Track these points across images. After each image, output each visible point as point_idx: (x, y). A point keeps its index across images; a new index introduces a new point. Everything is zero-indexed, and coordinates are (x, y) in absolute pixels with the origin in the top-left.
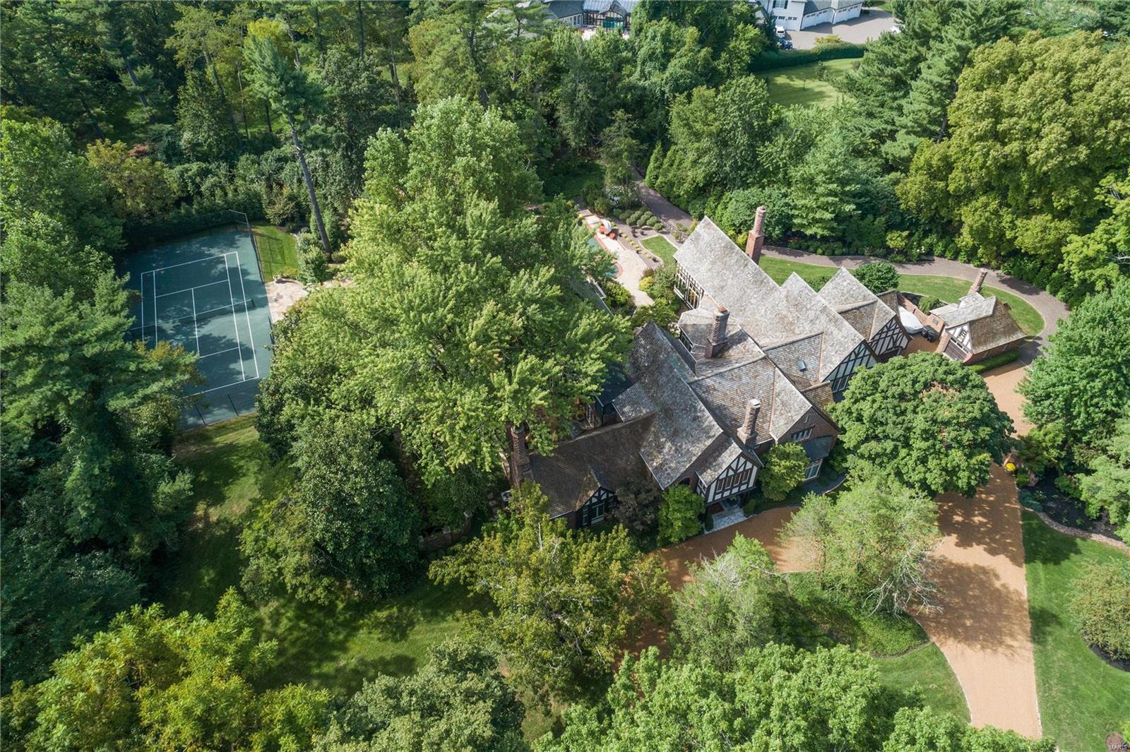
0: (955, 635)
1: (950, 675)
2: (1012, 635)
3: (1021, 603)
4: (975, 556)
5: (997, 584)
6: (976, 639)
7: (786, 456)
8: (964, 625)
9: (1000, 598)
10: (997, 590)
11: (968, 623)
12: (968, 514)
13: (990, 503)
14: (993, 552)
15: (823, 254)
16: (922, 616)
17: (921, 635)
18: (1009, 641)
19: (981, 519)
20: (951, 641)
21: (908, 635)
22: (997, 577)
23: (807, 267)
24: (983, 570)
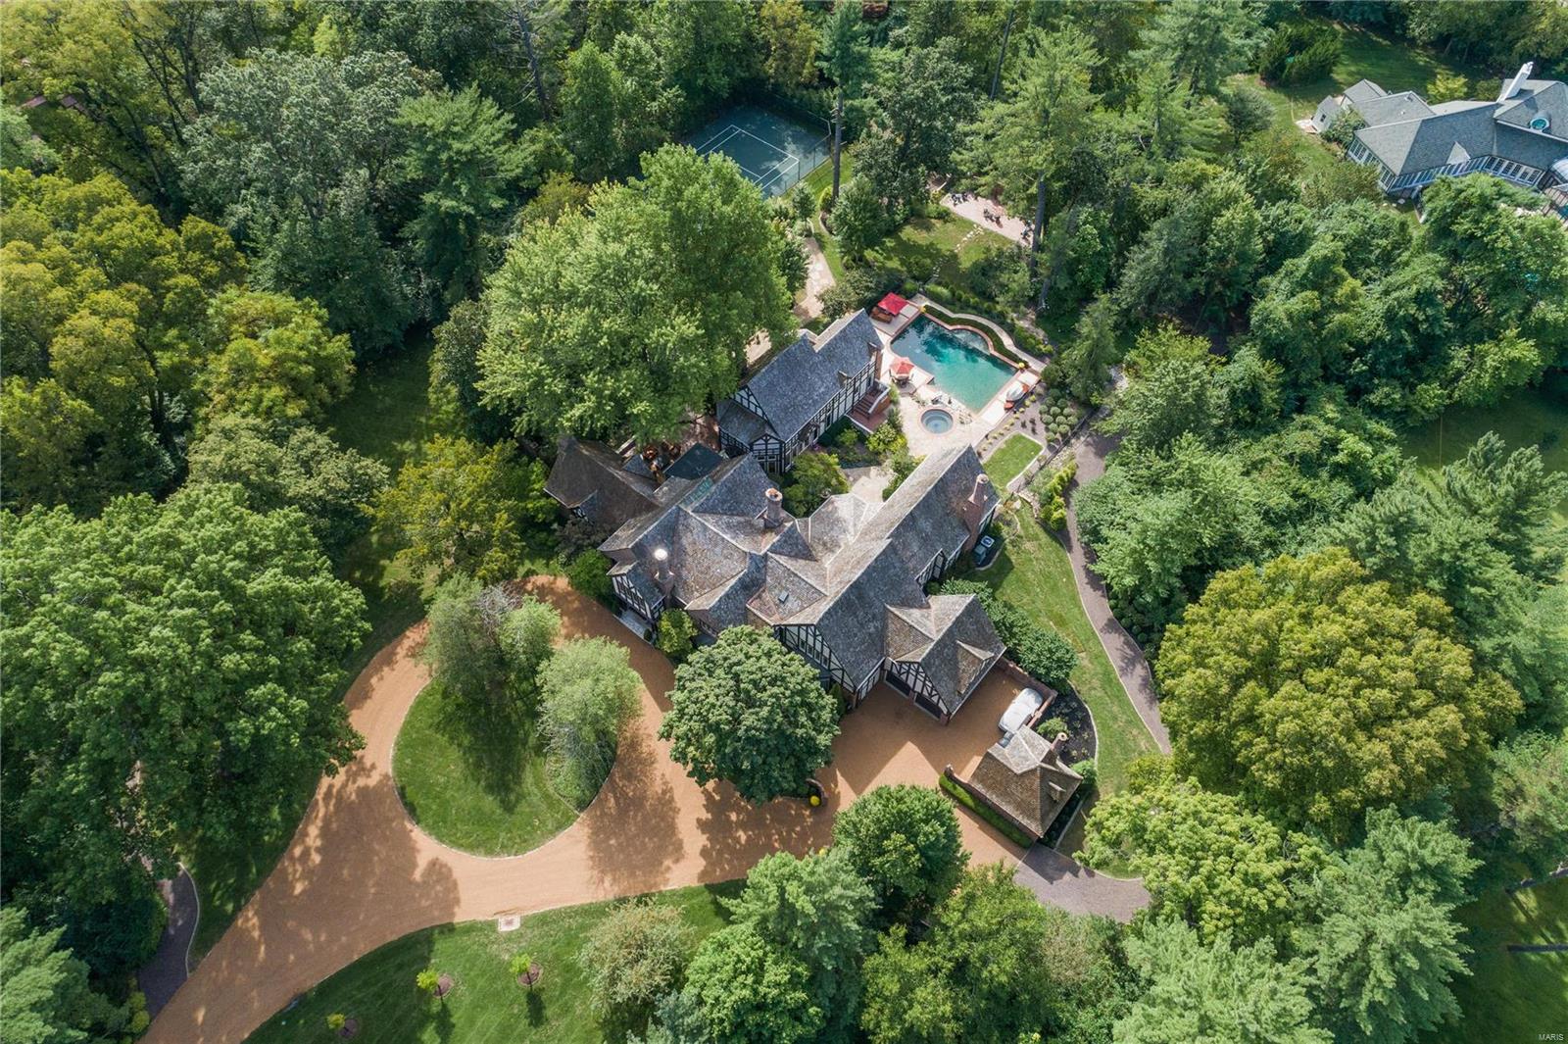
0: (596, 833)
1: (553, 833)
3: (656, 885)
4: (693, 840)
5: (668, 862)
6: (598, 851)
7: (678, 624)
8: (609, 838)
9: (653, 864)
10: (661, 864)
11: (612, 842)
12: (742, 825)
14: (704, 853)
15: (1112, 608)
16: (603, 802)
17: (582, 805)
18: (609, 879)
19: (744, 838)
20: (586, 831)
21: (578, 794)
22: (677, 861)
24: (679, 847)
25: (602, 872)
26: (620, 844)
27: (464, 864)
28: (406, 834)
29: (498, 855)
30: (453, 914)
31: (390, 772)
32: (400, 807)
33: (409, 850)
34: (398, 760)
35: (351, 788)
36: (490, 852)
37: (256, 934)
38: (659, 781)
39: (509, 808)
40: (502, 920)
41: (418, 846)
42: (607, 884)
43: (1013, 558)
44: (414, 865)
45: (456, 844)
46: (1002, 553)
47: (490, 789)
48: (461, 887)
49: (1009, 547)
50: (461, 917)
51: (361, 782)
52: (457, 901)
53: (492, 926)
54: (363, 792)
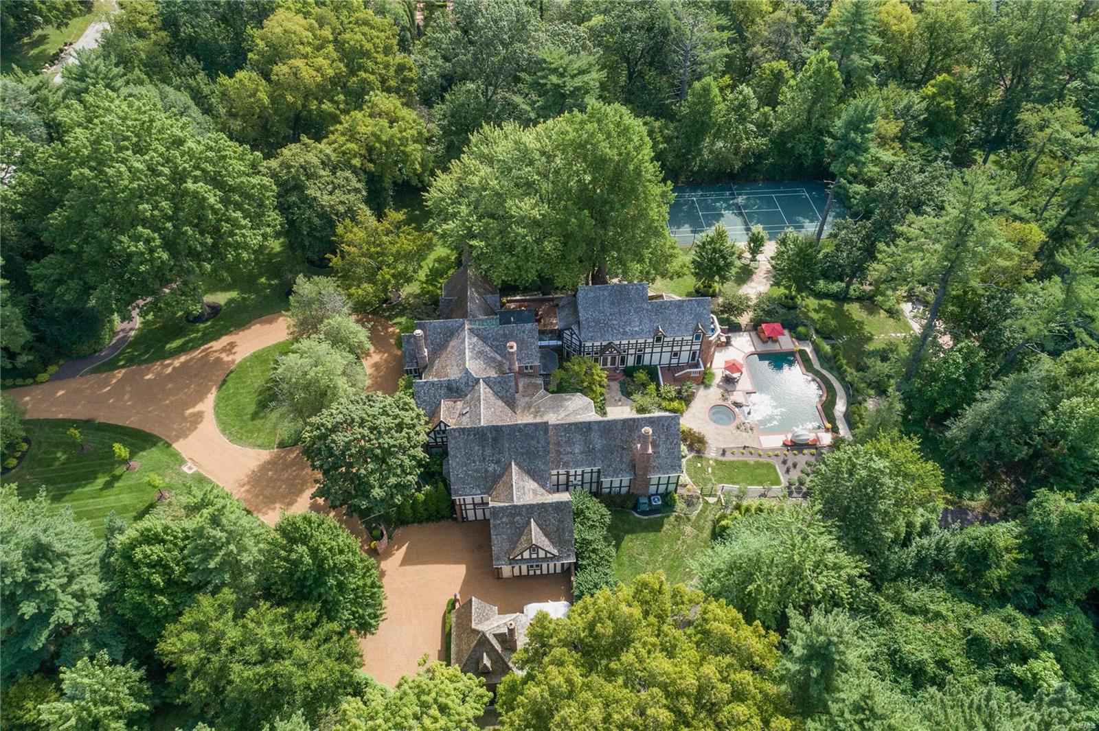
0: (269, 462)
1: (255, 447)
2: (248, 491)
4: (302, 507)
5: (278, 506)
6: (260, 471)
8: (271, 470)
10: (275, 503)
11: (270, 474)
17: (282, 445)
20: (268, 458)
21: (286, 439)
25: (249, 482)
26: (272, 477)
27: (209, 427)
28: (209, 390)
29: (225, 435)
30: (177, 440)
31: (237, 362)
32: (221, 379)
33: (200, 397)
34: (245, 360)
35: (217, 355)
36: (223, 431)
37: (114, 381)
39: (255, 416)
40: (190, 464)
41: (205, 400)
42: (243, 489)
43: (666, 527)
44: (194, 405)
45: (217, 415)
46: (662, 519)
47: (259, 402)
48: (195, 433)
49: (672, 519)
50: (178, 446)
51: (223, 356)
52: (186, 436)
53: (182, 462)
54: (219, 360)
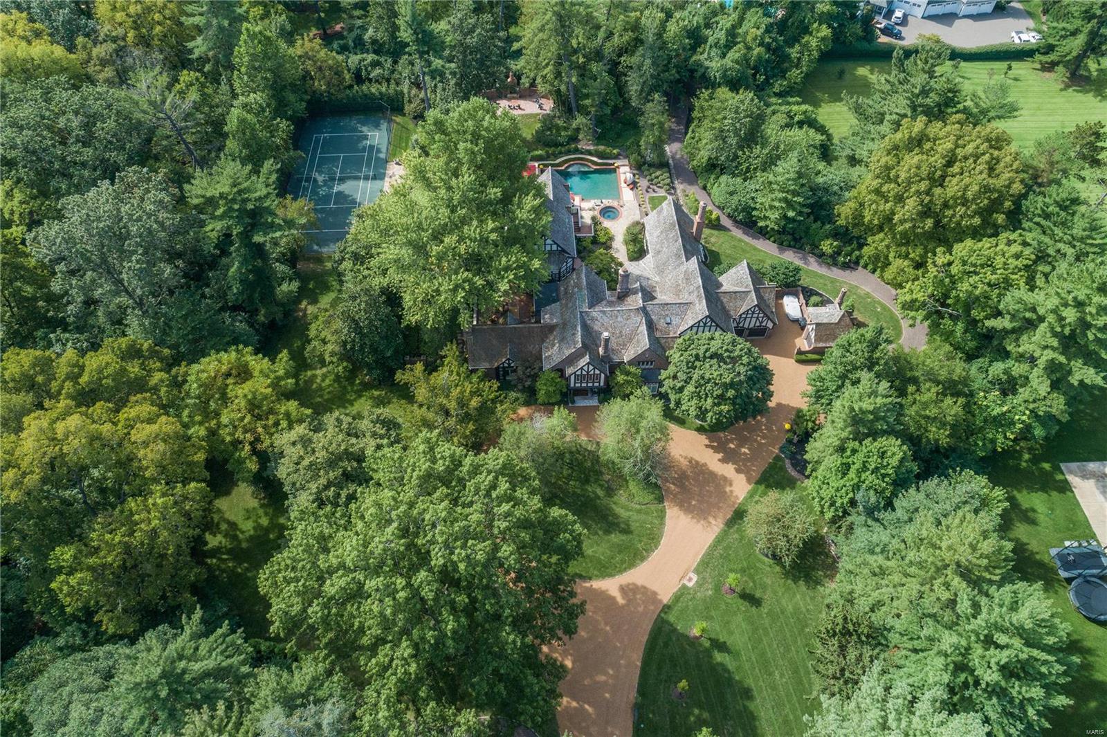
0: (681, 506)
1: (662, 524)
2: (715, 517)
3: (734, 503)
4: (728, 470)
5: (728, 489)
6: (692, 512)
7: (628, 373)
8: (690, 503)
9: (722, 496)
10: (726, 492)
11: (694, 503)
12: (740, 446)
13: (760, 444)
14: (738, 471)
15: (774, 242)
16: (668, 490)
17: (660, 500)
18: (711, 519)
19: (747, 451)
20: (676, 509)
21: (652, 497)
22: (731, 485)
23: (755, 249)
24: (725, 479)
25: (704, 519)
26: (698, 501)
27: (638, 575)
29: (648, 557)
30: (660, 601)
33: (602, 596)
37: (574, 704)
38: (682, 460)
39: (627, 531)
40: (685, 582)
41: (603, 589)
42: (713, 522)
43: (714, 249)
44: (614, 598)
45: (621, 572)
47: (607, 532)
48: (648, 586)
50: (666, 598)
52: (655, 594)
53: (684, 587)
